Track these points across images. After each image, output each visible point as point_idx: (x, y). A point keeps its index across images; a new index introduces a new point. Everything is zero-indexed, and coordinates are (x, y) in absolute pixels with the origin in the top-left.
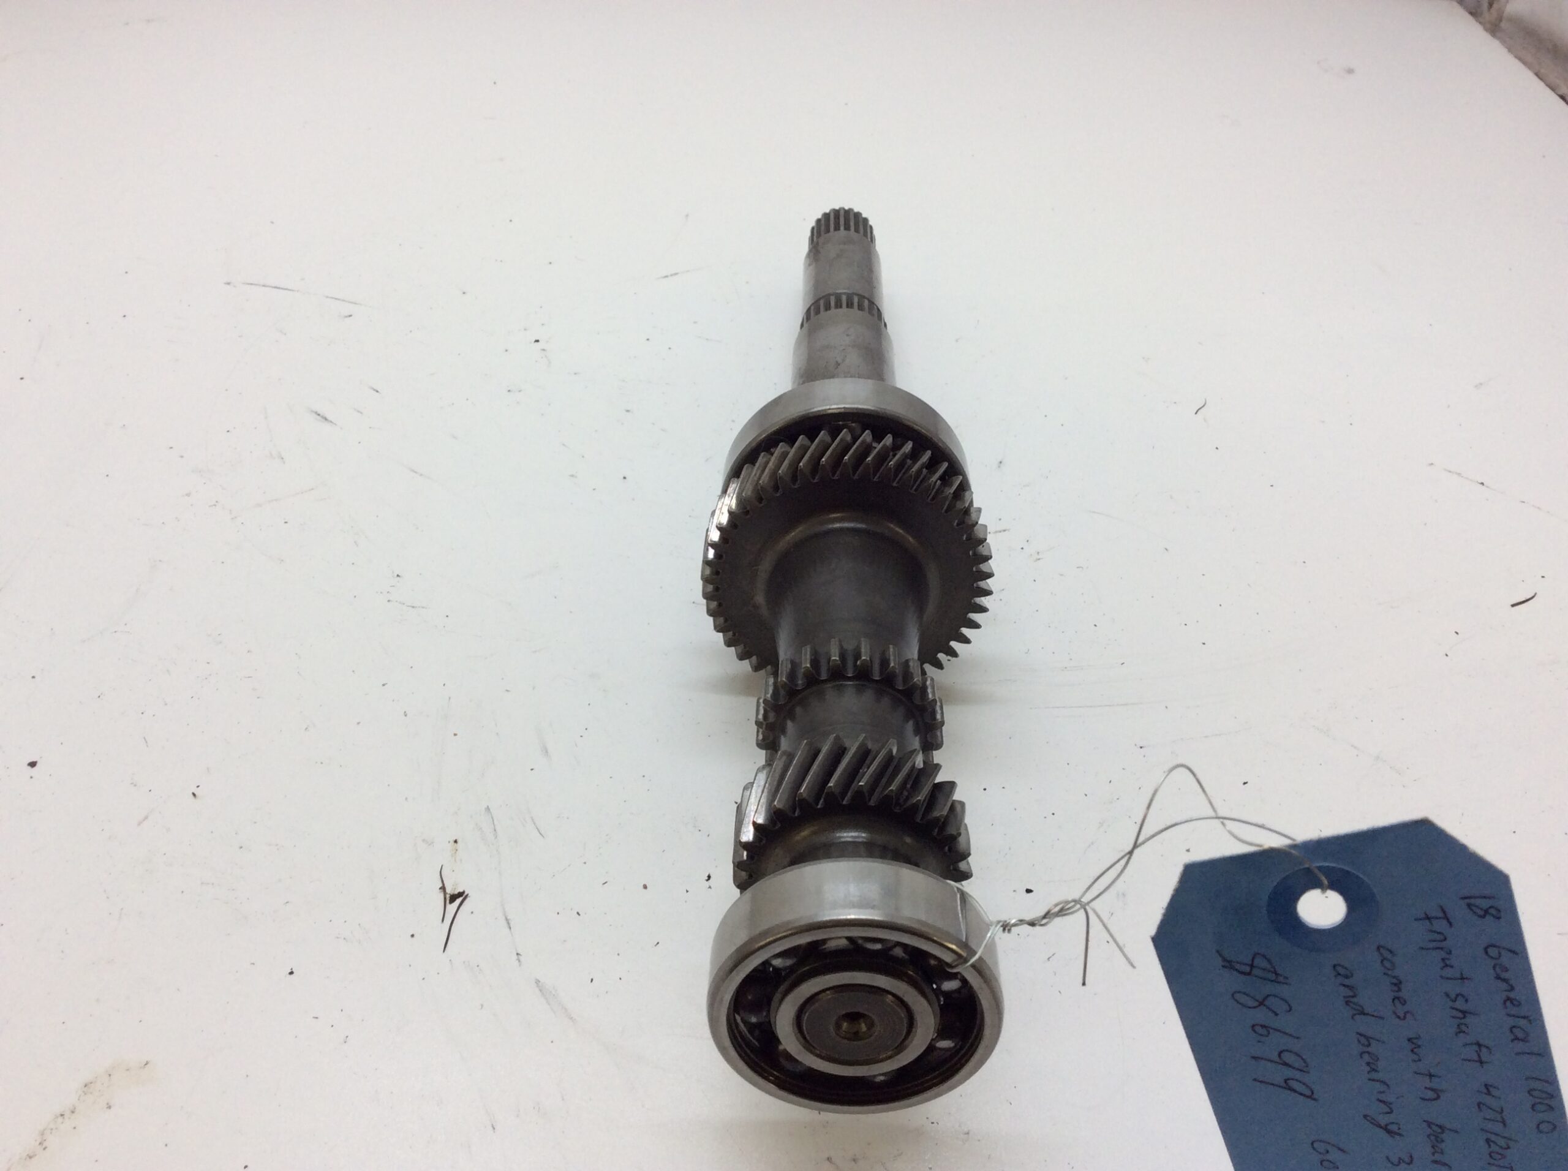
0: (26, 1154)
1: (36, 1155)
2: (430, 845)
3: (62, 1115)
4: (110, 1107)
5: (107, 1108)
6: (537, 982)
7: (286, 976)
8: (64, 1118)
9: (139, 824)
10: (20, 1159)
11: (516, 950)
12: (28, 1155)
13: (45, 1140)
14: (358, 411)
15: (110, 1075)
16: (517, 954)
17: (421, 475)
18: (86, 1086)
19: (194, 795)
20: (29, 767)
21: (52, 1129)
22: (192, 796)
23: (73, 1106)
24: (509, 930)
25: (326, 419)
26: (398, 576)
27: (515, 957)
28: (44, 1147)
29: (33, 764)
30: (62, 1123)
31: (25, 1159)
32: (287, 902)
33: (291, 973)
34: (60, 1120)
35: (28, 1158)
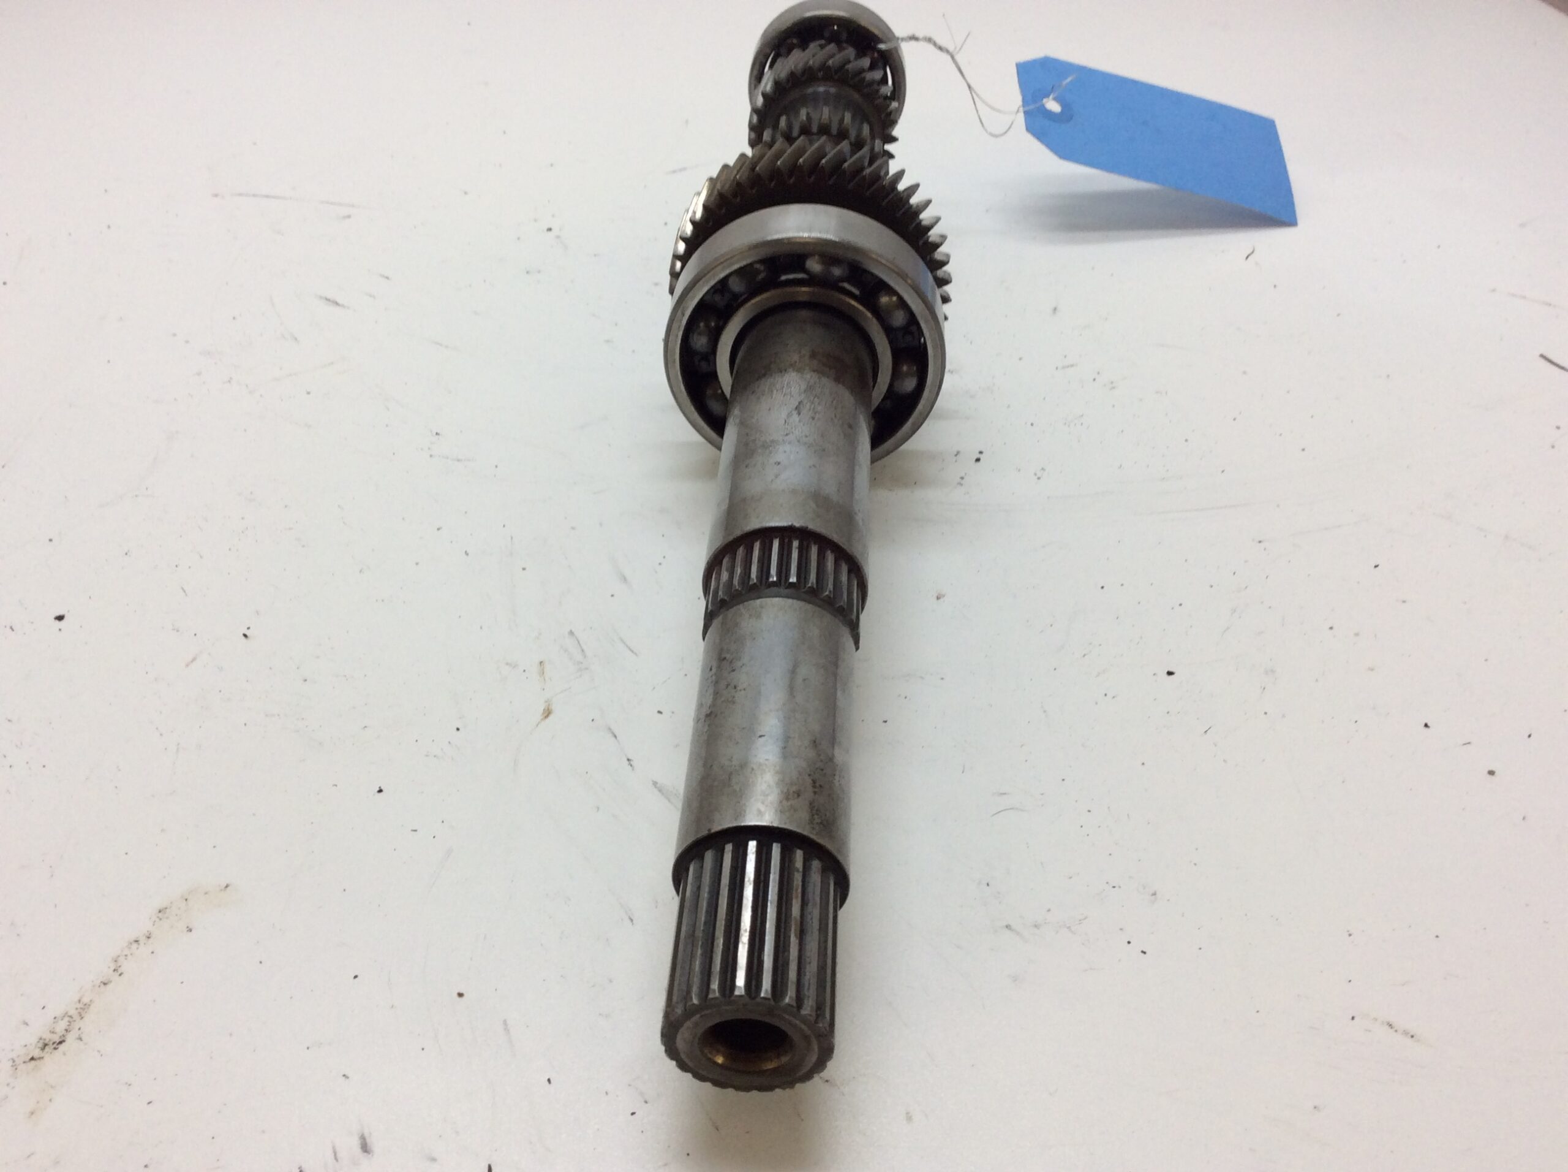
0: (100, 982)
1: (111, 982)
2: (514, 667)
3: (136, 941)
4: (190, 930)
5: (187, 931)
6: (655, 784)
7: (374, 795)
8: (139, 944)
9: (187, 665)
10: (94, 986)
11: (626, 756)
12: (101, 982)
13: (120, 966)
14: (371, 296)
15: (186, 900)
16: (628, 760)
17: (447, 347)
18: (160, 912)
19: (245, 636)
20: (57, 621)
21: (126, 956)
22: (243, 637)
23: (148, 931)
24: (614, 739)
25: (337, 304)
26: (437, 434)
27: (627, 762)
28: (120, 972)
29: (60, 618)
30: (137, 948)
31: (99, 986)
32: (366, 727)
33: (380, 791)
34: (135, 946)
35: (102, 985)
